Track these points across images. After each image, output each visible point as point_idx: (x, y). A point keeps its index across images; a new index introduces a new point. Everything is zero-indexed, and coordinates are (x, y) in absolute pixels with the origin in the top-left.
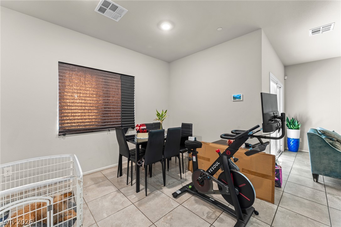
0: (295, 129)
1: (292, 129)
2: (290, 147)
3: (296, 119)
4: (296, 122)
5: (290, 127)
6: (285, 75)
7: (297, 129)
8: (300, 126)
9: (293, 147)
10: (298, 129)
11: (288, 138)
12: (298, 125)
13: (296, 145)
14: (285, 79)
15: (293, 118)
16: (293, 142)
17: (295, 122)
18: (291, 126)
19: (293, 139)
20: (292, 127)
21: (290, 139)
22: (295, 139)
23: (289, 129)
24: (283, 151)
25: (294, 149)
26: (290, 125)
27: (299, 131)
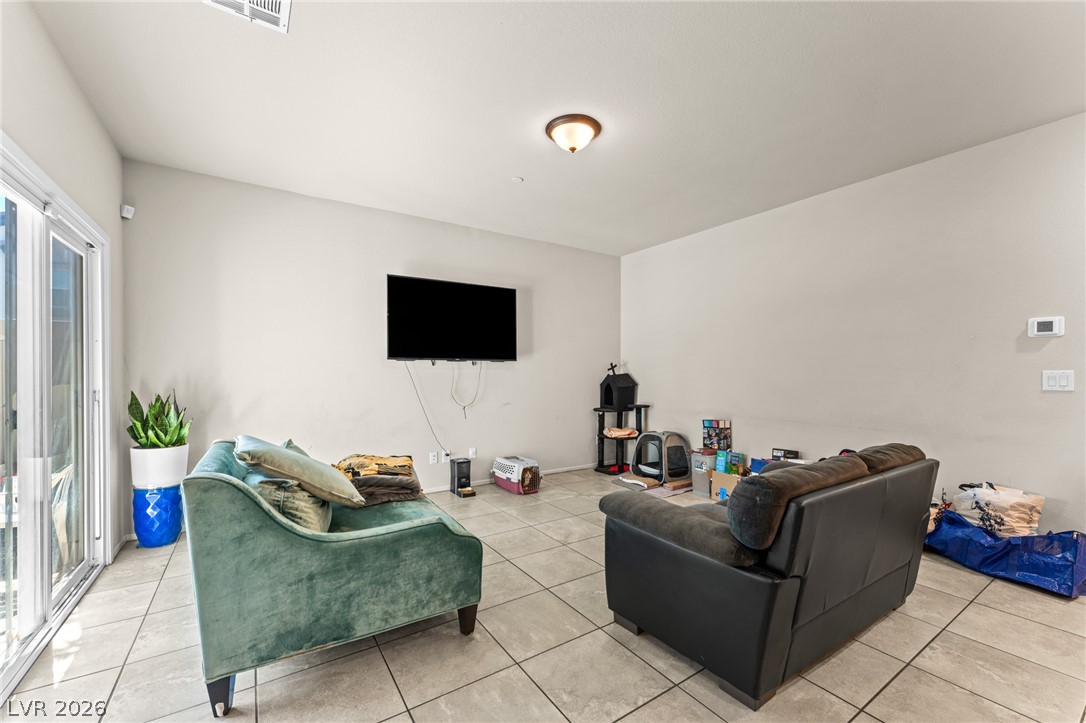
0: (167, 446)
1: (154, 446)
2: (148, 530)
3: (171, 400)
4: (172, 413)
5: (144, 440)
6: (126, 200)
7: (174, 445)
8: (185, 431)
9: (157, 525)
10: (179, 442)
11: (135, 490)
12: (181, 425)
13: (172, 515)
14: (123, 218)
15: (158, 398)
16: (158, 504)
17: (168, 414)
18: (151, 433)
19: (159, 490)
20: (155, 440)
21: (147, 491)
22: (166, 489)
23: (143, 446)
24: (109, 560)
25: (162, 536)
26: (146, 433)
27: (184, 449)
